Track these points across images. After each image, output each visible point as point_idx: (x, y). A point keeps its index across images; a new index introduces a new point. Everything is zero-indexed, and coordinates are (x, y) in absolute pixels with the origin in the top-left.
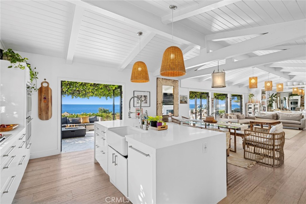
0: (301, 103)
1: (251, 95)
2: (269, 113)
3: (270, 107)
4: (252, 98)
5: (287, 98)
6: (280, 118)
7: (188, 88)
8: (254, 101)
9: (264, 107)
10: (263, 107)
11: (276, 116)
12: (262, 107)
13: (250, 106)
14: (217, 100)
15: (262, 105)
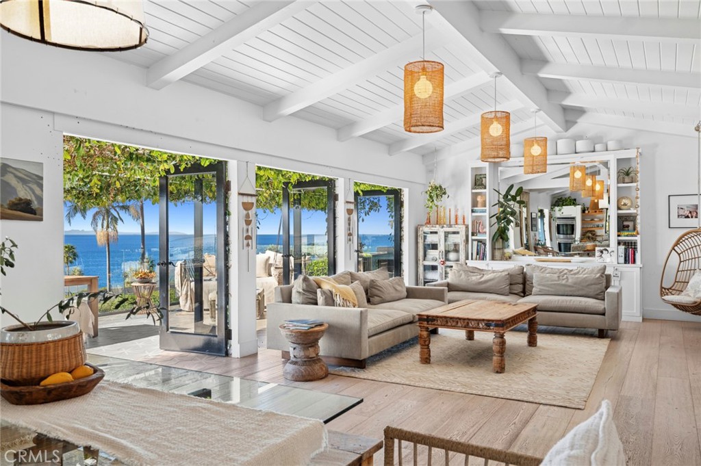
0: (582, 228)
1: (436, 188)
2: (495, 268)
3: (499, 244)
4: (439, 203)
5: (546, 212)
6: (534, 289)
7: (53, 113)
8: (444, 217)
9: (479, 241)
10: (475, 243)
11: (521, 280)
12: (473, 240)
13: (431, 239)
14: (293, 209)
15: (473, 235)
